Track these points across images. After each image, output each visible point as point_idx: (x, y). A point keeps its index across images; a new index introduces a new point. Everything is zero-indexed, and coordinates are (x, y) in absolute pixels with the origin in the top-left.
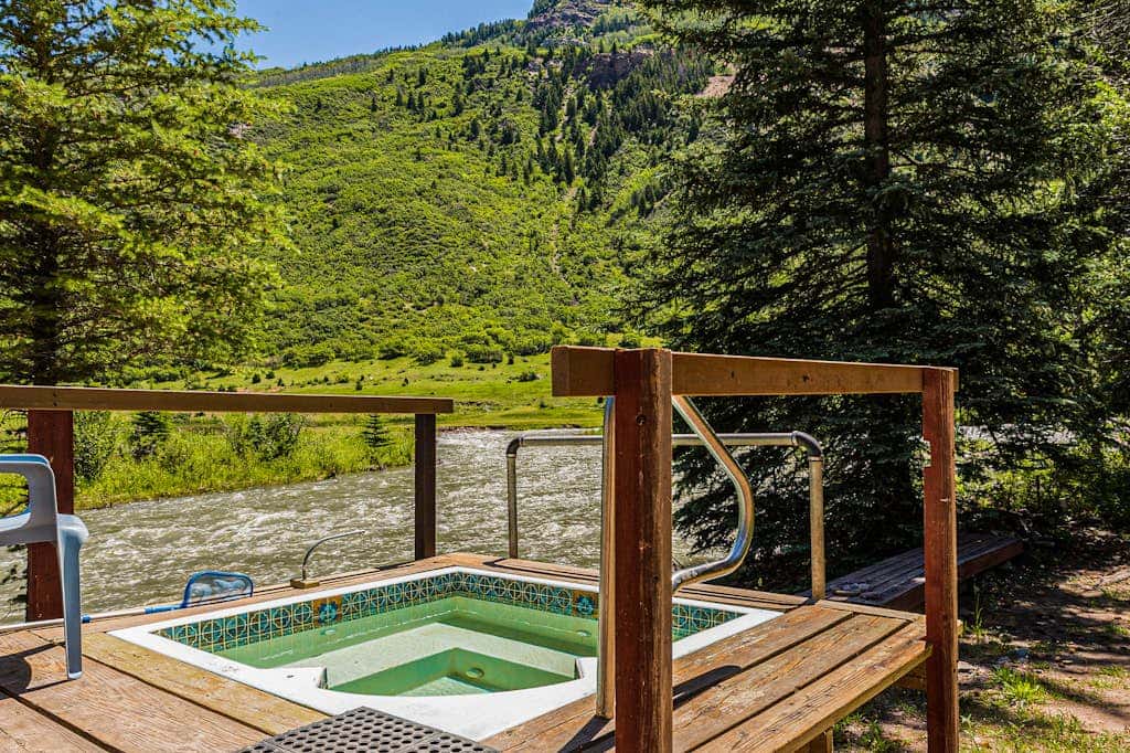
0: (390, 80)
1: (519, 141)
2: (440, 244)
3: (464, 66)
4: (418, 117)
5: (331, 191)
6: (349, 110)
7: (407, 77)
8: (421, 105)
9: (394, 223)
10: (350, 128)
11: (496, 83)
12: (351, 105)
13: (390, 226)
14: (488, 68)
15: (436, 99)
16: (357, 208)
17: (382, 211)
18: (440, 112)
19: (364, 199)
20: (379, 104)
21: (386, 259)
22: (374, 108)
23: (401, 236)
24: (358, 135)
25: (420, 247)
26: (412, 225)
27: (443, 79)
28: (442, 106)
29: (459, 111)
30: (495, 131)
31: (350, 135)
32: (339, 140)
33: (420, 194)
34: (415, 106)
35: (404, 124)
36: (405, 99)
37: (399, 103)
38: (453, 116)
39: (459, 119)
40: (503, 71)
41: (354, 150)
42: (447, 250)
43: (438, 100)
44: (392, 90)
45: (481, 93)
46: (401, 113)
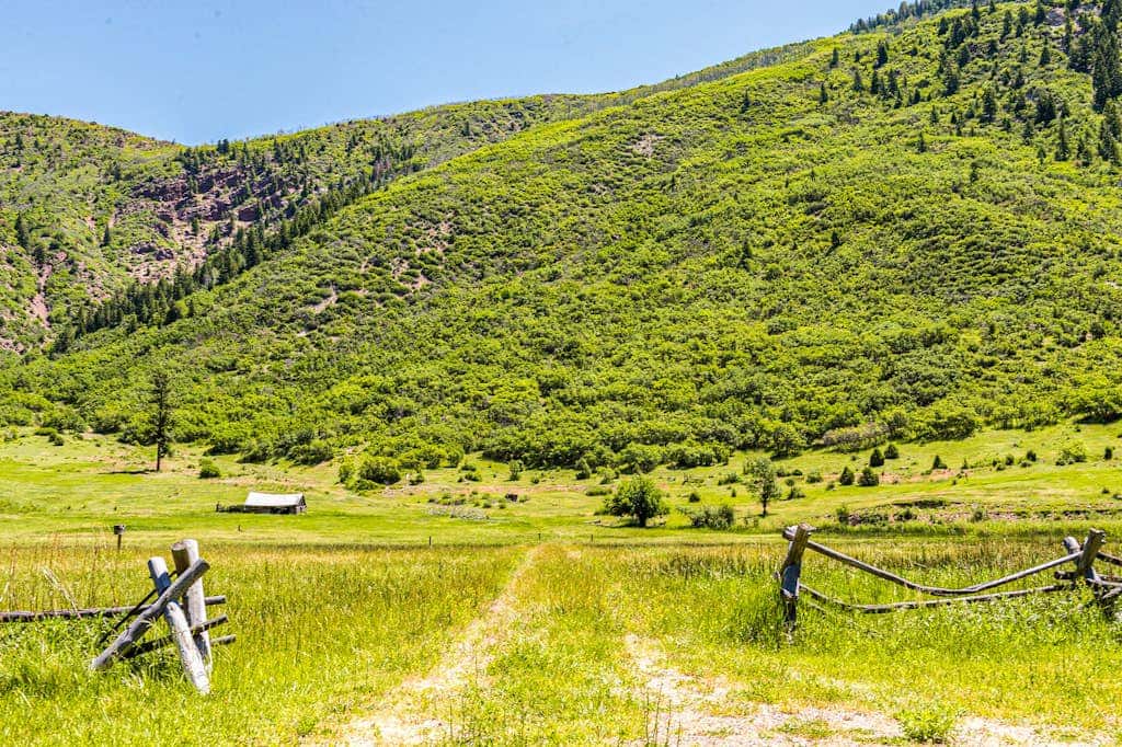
0: (834, 64)
1: (1066, 113)
2: (1029, 253)
3: (942, 32)
4: (892, 102)
5: (810, 198)
6: (788, 105)
7: (858, 57)
8: (893, 87)
9: (935, 231)
10: (799, 125)
11: (1000, 46)
12: (789, 98)
13: (928, 235)
14: (982, 30)
15: (912, 77)
16: (862, 217)
17: (907, 217)
18: (924, 92)
19: (867, 204)
20: (829, 92)
21: (942, 281)
22: (824, 98)
23: (955, 247)
24: (811, 131)
25: (993, 262)
26: (969, 231)
27: (914, 53)
28: (925, 84)
29: (952, 88)
30: (1021, 106)
31: (800, 133)
32: (786, 141)
33: (955, 191)
34: (885, 90)
35: (874, 113)
36: (867, 82)
37: (858, 87)
38: (945, 95)
39: (957, 97)
40: (1007, 30)
41: (815, 150)
42: (1044, 261)
43: (915, 79)
44: (841, 75)
45: (981, 62)
46: (866, 100)
